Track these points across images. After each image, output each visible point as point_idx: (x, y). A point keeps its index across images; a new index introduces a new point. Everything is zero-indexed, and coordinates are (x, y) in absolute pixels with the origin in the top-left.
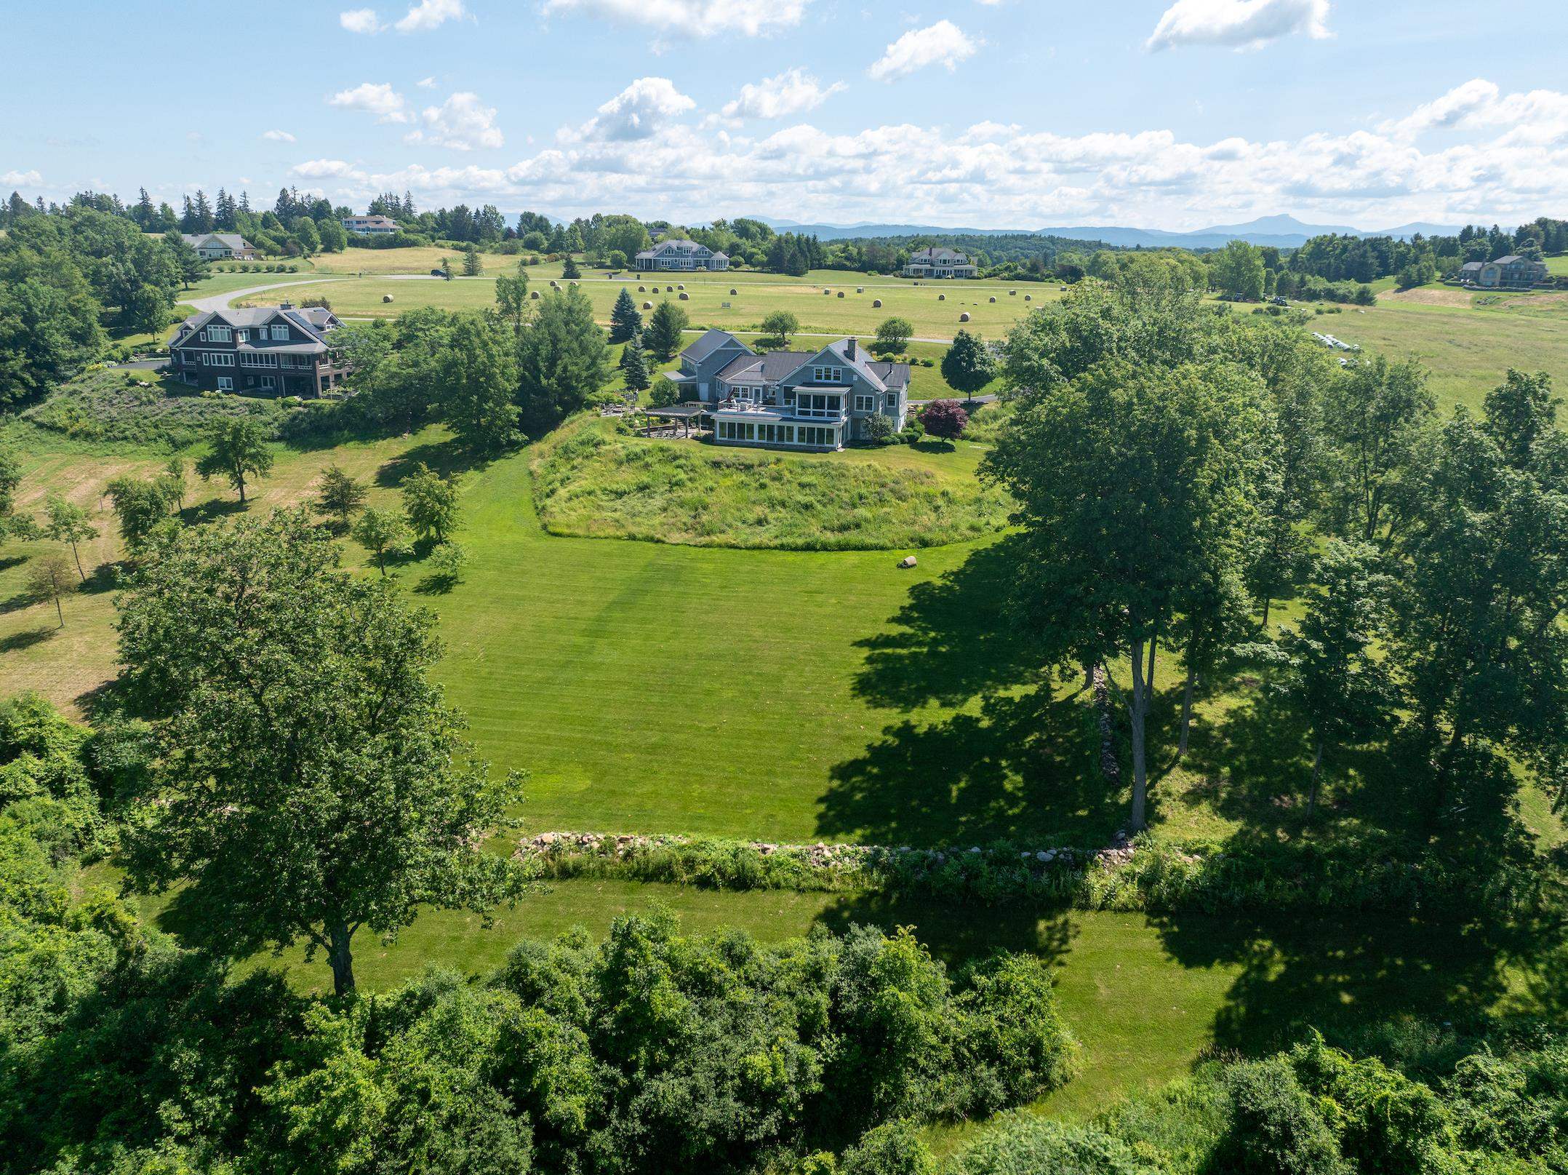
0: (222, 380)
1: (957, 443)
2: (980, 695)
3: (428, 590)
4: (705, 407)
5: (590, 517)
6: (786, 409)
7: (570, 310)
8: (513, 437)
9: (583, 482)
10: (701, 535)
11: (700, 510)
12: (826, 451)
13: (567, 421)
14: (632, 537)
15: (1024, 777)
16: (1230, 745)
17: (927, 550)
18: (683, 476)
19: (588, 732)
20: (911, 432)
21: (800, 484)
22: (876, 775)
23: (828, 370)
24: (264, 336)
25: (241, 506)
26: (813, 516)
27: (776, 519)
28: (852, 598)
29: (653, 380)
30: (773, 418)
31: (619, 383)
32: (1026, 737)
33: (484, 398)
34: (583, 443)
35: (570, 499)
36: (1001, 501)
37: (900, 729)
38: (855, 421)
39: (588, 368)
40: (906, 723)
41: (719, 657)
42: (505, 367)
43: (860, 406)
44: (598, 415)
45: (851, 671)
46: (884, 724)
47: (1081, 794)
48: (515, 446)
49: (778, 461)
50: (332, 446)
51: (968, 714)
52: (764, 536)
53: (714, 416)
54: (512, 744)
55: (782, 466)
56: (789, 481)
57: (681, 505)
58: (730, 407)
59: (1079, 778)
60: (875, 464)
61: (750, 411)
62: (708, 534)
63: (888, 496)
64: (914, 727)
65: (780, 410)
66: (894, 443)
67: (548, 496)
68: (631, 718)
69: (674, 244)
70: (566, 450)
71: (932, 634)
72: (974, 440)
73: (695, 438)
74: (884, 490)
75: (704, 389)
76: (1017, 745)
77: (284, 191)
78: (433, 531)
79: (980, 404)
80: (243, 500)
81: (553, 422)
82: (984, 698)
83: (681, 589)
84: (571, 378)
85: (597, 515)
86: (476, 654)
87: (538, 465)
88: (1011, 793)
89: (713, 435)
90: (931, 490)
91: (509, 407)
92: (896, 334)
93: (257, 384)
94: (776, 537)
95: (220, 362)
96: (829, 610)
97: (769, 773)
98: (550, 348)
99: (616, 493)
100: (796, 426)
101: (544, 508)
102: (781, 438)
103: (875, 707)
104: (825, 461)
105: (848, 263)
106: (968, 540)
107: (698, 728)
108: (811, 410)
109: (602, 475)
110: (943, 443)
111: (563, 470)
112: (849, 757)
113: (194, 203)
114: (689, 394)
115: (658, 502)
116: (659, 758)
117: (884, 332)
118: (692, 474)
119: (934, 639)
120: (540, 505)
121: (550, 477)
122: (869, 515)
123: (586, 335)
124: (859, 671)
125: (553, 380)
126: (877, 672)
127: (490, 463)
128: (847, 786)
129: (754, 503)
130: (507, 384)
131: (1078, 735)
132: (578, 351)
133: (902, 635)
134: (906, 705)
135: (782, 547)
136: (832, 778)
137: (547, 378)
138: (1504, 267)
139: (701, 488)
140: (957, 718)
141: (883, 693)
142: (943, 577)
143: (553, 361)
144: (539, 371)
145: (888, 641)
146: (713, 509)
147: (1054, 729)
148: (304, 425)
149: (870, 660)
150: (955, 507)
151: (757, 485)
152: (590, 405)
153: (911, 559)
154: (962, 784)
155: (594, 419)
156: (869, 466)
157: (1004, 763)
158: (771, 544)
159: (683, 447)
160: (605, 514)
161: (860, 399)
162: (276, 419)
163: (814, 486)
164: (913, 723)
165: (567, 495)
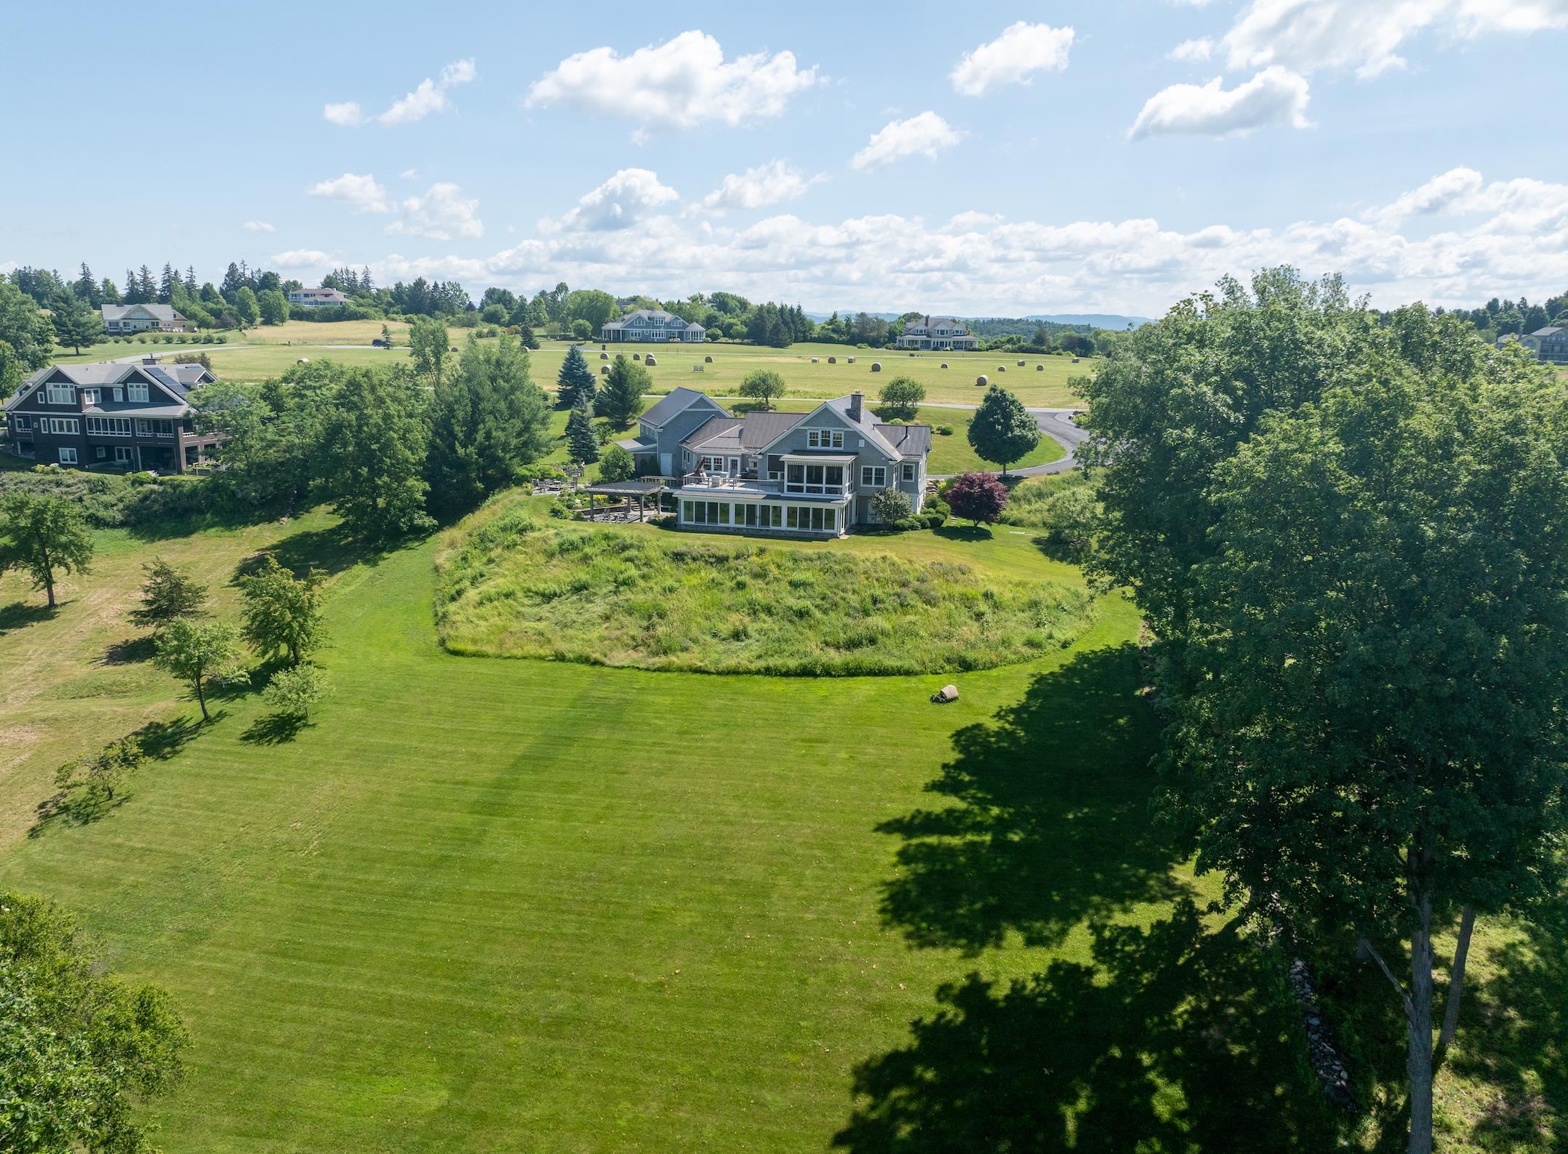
0: (65, 452)
1: (994, 529)
2: (1086, 923)
3: (261, 736)
4: (667, 484)
5: (505, 628)
6: (771, 485)
7: (499, 364)
8: (418, 522)
9: (501, 581)
10: (656, 654)
11: (655, 619)
12: (825, 538)
13: (488, 502)
14: (560, 658)
15: (1184, 1088)
16: (1520, 1023)
17: (970, 675)
18: (633, 572)
19: (456, 992)
20: (933, 513)
21: (791, 583)
22: (931, 1085)
23: (826, 434)
24: (119, 397)
25: (46, 613)
26: (810, 627)
27: (760, 631)
28: (871, 750)
29: (604, 451)
30: (754, 496)
31: (561, 455)
32: (1174, 1006)
33: (376, 472)
34: (504, 529)
35: (481, 603)
36: (1064, 604)
37: (964, 990)
38: (861, 501)
39: (519, 435)
40: (973, 977)
41: (672, 850)
42: (407, 431)
43: (868, 480)
44: (529, 494)
45: (876, 876)
46: (938, 979)
47: (1292, 1126)
48: (420, 534)
49: (762, 551)
50: (187, 533)
51: (1073, 960)
52: (742, 655)
53: (677, 493)
54: (331, 1013)
55: (766, 558)
56: (777, 580)
57: (630, 612)
58: (699, 481)
59: (1279, 1090)
60: (891, 555)
61: (725, 487)
62: (665, 653)
63: (913, 599)
64: (988, 986)
65: (764, 485)
66: (913, 528)
67: (453, 599)
68: (528, 964)
69: (645, 314)
70: (483, 538)
71: (995, 811)
72: (1014, 524)
73: (652, 522)
74: (905, 591)
75: (666, 461)
76: (1163, 1022)
77: (233, 265)
78: (284, 650)
79: (1018, 479)
80: (52, 604)
81: (472, 502)
82: (1096, 929)
83: (621, 736)
84: (495, 446)
85: (515, 626)
86: (307, 843)
87: (445, 558)
88: (1170, 1124)
89: (677, 518)
90: (970, 591)
91: (411, 482)
92: (904, 397)
93: (110, 456)
94: (759, 657)
95: (61, 429)
96: (838, 769)
97: (750, 1078)
98: (469, 409)
99: (543, 595)
100: (784, 506)
101: (445, 615)
102: (765, 521)
103: (921, 946)
104: (824, 551)
105: (835, 336)
106: (1026, 660)
107: (634, 986)
108: (805, 485)
109: (526, 571)
110: (975, 528)
111: (476, 564)
112: (884, 1048)
113: (138, 278)
114: (648, 467)
115: (599, 607)
116: (566, 1044)
117: (890, 394)
118: (645, 570)
119: (999, 819)
120: (440, 610)
121: (458, 574)
122: (887, 626)
123: (518, 393)
124: (889, 878)
125: (471, 449)
126: (919, 879)
127: (385, 555)
128: (885, 1106)
129: (729, 608)
130: (408, 453)
131: (1259, 999)
132: (506, 413)
133: (950, 812)
134: (971, 941)
135: (768, 672)
136: (856, 1090)
137: (465, 446)
138: (1543, 339)
139: (657, 588)
140: (1055, 967)
141: (932, 919)
142: (998, 716)
143: (472, 423)
144: (455, 437)
145: (929, 823)
146: (674, 617)
147: (1217, 988)
148: (156, 507)
149: (905, 857)
150: (1003, 614)
151: (733, 584)
152: (520, 481)
153: (950, 690)
154: (1082, 1105)
155: (524, 497)
156: (884, 558)
157: (1146, 1059)
158: (753, 667)
159: (635, 534)
160: (526, 624)
161: (868, 471)
162: (121, 500)
163: (811, 585)
164: (985, 978)
165: (477, 598)
